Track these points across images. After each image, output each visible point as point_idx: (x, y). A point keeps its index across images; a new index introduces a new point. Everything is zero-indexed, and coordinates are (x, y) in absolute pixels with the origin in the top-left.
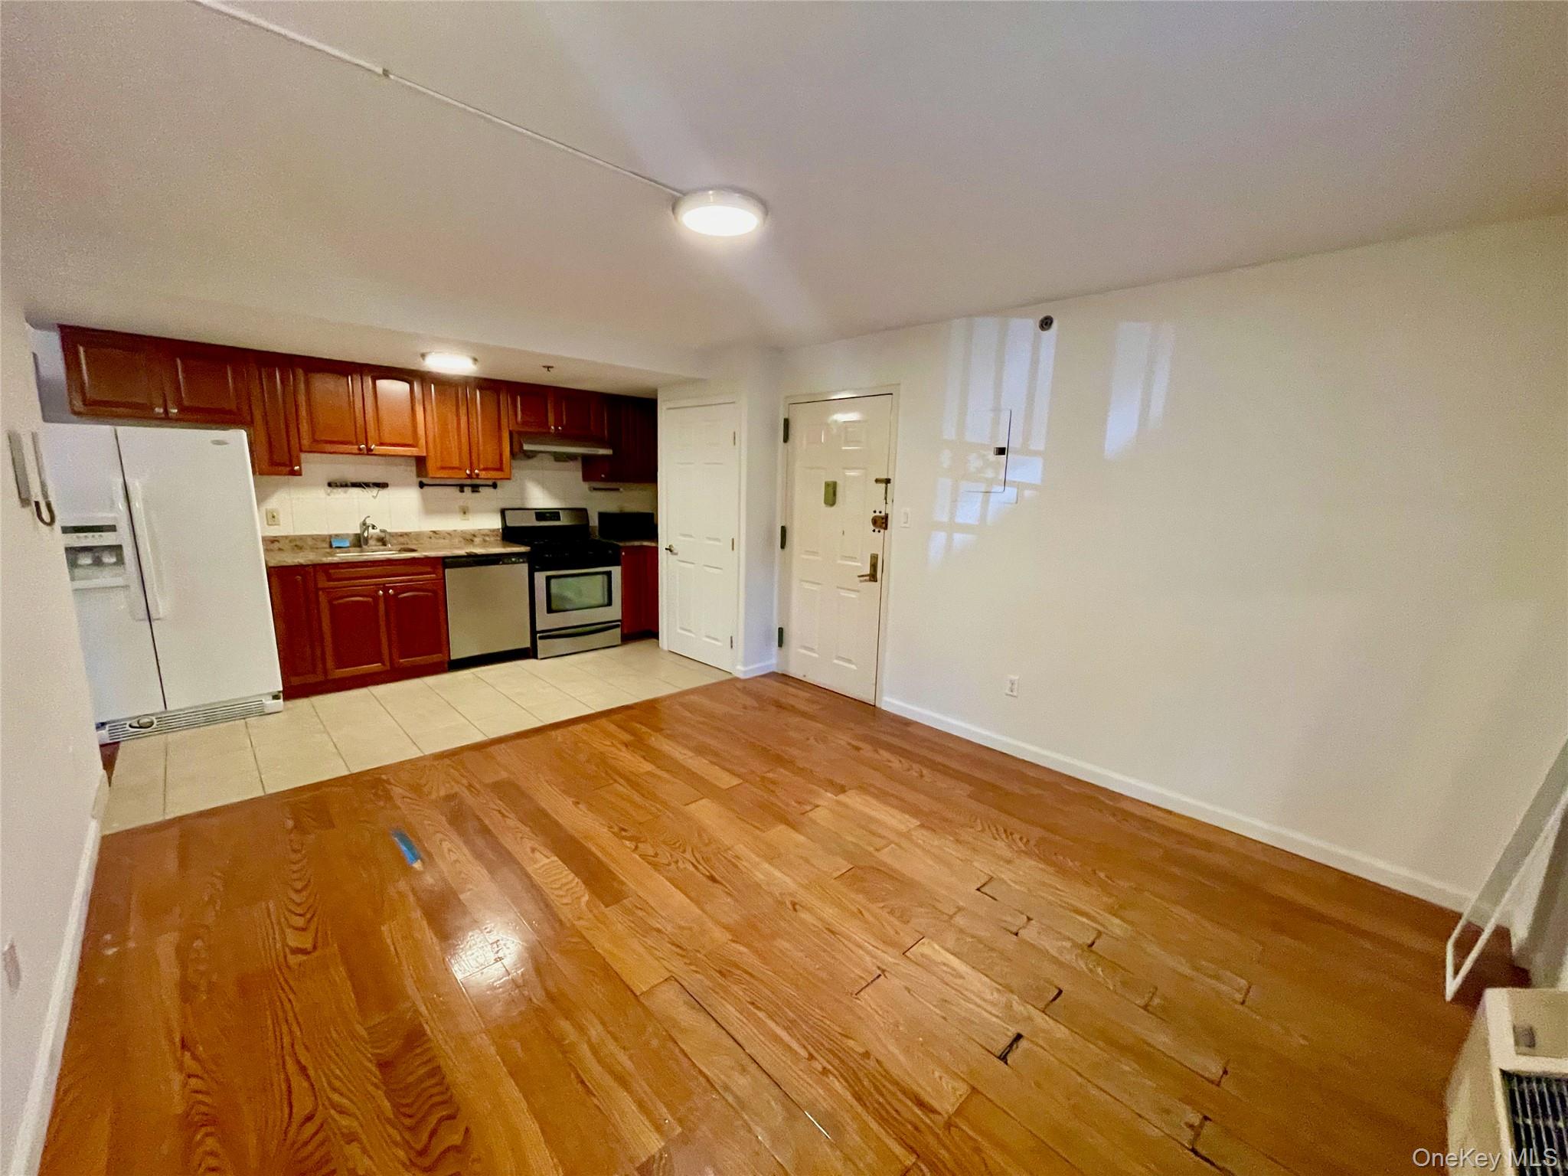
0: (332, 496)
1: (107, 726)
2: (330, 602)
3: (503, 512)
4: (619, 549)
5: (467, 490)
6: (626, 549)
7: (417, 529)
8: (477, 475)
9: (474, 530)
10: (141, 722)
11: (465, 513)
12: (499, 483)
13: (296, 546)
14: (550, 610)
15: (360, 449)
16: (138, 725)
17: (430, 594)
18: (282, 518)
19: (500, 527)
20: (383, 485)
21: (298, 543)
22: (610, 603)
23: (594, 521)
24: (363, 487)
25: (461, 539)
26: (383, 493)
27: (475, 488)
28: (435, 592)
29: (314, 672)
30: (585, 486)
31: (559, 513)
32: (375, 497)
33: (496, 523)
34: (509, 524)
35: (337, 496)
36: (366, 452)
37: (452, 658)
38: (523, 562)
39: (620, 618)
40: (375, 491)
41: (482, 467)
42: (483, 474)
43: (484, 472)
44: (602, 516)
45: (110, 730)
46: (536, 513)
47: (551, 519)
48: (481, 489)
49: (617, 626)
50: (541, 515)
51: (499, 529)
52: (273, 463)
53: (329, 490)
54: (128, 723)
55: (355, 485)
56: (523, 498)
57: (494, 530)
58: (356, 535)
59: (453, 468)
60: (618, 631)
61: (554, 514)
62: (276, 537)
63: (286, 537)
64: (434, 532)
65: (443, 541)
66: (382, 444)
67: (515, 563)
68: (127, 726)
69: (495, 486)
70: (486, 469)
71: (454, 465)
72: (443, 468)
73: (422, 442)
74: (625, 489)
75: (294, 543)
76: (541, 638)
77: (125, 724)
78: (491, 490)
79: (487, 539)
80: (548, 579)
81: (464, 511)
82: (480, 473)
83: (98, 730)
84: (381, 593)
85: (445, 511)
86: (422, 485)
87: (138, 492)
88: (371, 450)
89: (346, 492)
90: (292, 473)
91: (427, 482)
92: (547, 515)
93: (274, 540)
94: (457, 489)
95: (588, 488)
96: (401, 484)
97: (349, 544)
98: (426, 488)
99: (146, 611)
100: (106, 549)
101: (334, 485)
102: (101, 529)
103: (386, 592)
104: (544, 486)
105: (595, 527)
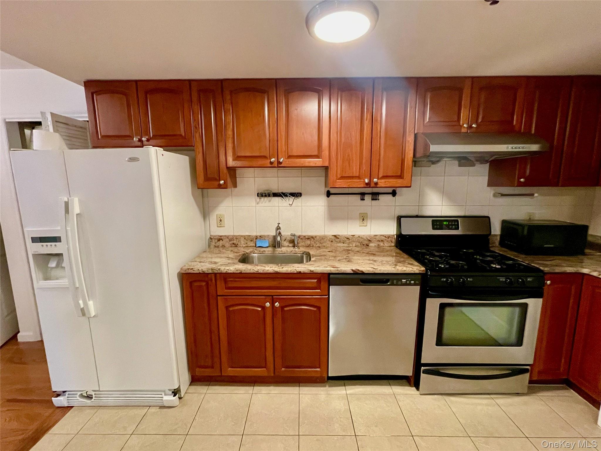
0: (260, 204)
1: (67, 393)
2: (227, 308)
3: (399, 219)
4: (541, 275)
5: (368, 198)
6: (553, 276)
7: (321, 234)
8: (376, 184)
9: (370, 236)
10: (88, 393)
11: (363, 220)
12: (398, 190)
13: (233, 244)
14: (440, 342)
15: (271, 163)
16: (86, 395)
17: (315, 309)
18: (227, 222)
19: (395, 233)
20: (296, 195)
21: (235, 242)
22: (519, 343)
23: (496, 229)
24: (282, 197)
25: (358, 244)
26: (298, 201)
27: (375, 196)
28: (319, 308)
29: (212, 367)
30: (490, 192)
31: (457, 221)
32: (291, 205)
33: (391, 230)
34: (404, 233)
35: (264, 204)
36: (276, 166)
37: (329, 375)
38: (415, 284)
39: (531, 362)
40: (291, 199)
41: (380, 176)
42: (382, 183)
43: (383, 181)
44: (507, 226)
45: (68, 397)
46: (433, 221)
47: (448, 228)
48: (381, 197)
49: (526, 371)
50: (438, 223)
51: (394, 236)
52: (207, 179)
53: (258, 199)
54: (79, 393)
55: (275, 195)
56: (420, 206)
57: (389, 237)
58: (274, 236)
59: (352, 177)
60: (527, 376)
61: (452, 222)
62: (221, 236)
63: (227, 237)
64: (335, 236)
65: (342, 245)
66: (290, 157)
67: (406, 284)
68: (77, 396)
69: (394, 194)
70: (384, 177)
71: (354, 175)
72: (342, 178)
73: (326, 153)
74: (540, 194)
75: (231, 242)
76: (425, 372)
77: (77, 394)
78: (390, 196)
79: (382, 244)
80: (443, 307)
81: (363, 218)
82: (379, 181)
83: (58, 395)
84: (268, 304)
85: (346, 217)
86: (329, 194)
87: (76, 209)
88: (281, 163)
89: (270, 201)
90: (220, 187)
91: (332, 191)
92: (445, 223)
93: (220, 239)
94: (358, 197)
95: (492, 195)
96: (312, 194)
97: (268, 245)
98: (332, 197)
99: (82, 310)
100: (59, 255)
101: (261, 195)
102: (56, 239)
103: (273, 304)
104: (444, 192)
105: (498, 238)
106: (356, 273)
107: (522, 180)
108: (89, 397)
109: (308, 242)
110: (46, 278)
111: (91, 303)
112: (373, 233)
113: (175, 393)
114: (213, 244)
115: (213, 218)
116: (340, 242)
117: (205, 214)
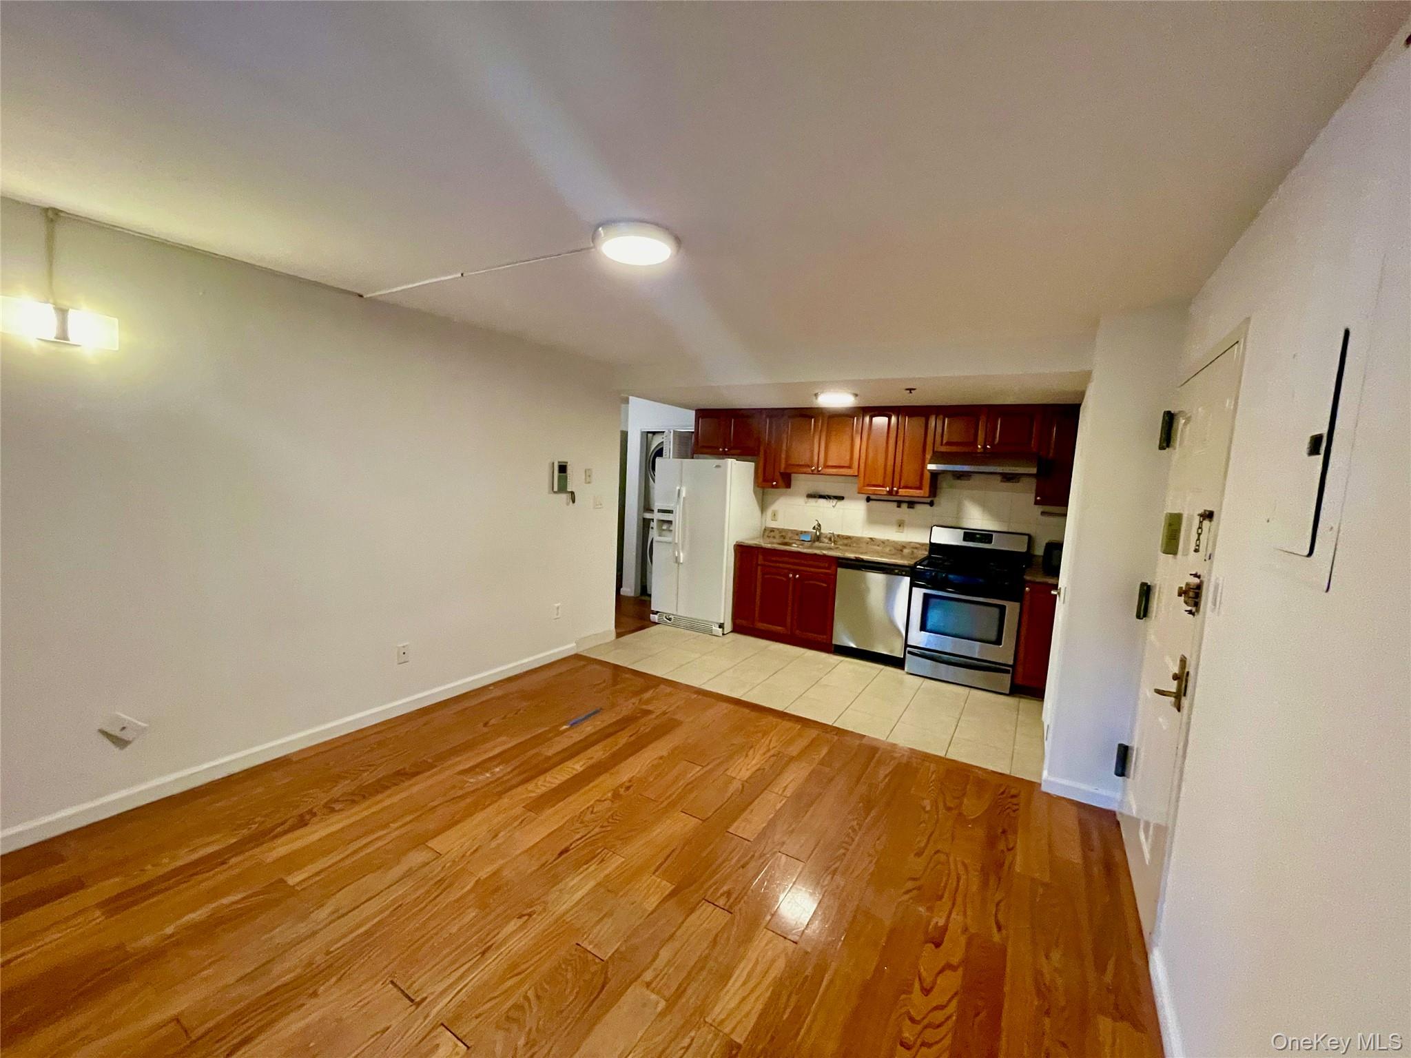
0: (808, 504)
1: (659, 614)
2: (763, 575)
3: (931, 528)
4: (1023, 583)
5: (904, 506)
6: (1033, 584)
7: (859, 535)
8: (897, 492)
11: (900, 526)
12: (936, 501)
14: (923, 627)
15: (812, 471)
17: (826, 586)
18: (780, 516)
19: (927, 541)
20: (841, 498)
21: (783, 535)
22: (998, 642)
24: (827, 499)
25: (892, 548)
26: (840, 503)
27: (911, 504)
28: (829, 585)
30: (1036, 510)
31: (992, 535)
32: (835, 507)
34: (932, 541)
35: (811, 504)
36: (817, 473)
37: (833, 643)
38: (907, 575)
39: (1011, 663)
40: (835, 501)
41: (902, 484)
42: (907, 492)
43: (904, 490)
45: (659, 616)
46: (965, 532)
47: (980, 541)
48: (918, 507)
49: (1007, 672)
50: (969, 535)
52: (765, 480)
53: (809, 499)
54: (665, 614)
55: (822, 497)
56: (959, 517)
57: (923, 545)
58: (813, 532)
59: (877, 486)
60: (1008, 677)
61: (986, 536)
63: (778, 529)
64: (871, 538)
66: (826, 467)
67: (899, 574)
68: (664, 617)
69: (930, 504)
70: (905, 487)
71: (878, 484)
72: (868, 485)
73: (856, 464)
76: (910, 652)
78: (928, 507)
79: (915, 551)
80: (927, 597)
81: (901, 524)
82: (900, 490)
83: (653, 614)
84: (791, 575)
85: (884, 522)
86: (868, 500)
87: (683, 494)
88: (819, 471)
89: (816, 502)
90: (773, 487)
91: (872, 497)
92: (978, 536)
93: (772, 530)
94: (895, 504)
95: (1040, 513)
96: (852, 498)
97: (809, 540)
98: (871, 502)
99: (676, 558)
100: (670, 522)
101: (810, 496)
102: (670, 512)
103: (794, 576)
104: (984, 505)
105: (1041, 558)
106: (857, 560)
107: (1038, 498)
108: (670, 619)
109: (846, 541)
110: (660, 536)
111: (681, 554)
112: (909, 540)
113: (721, 626)
114: (766, 534)
115: (769, 512)
116: (874, 545)
117: (763, 507)
